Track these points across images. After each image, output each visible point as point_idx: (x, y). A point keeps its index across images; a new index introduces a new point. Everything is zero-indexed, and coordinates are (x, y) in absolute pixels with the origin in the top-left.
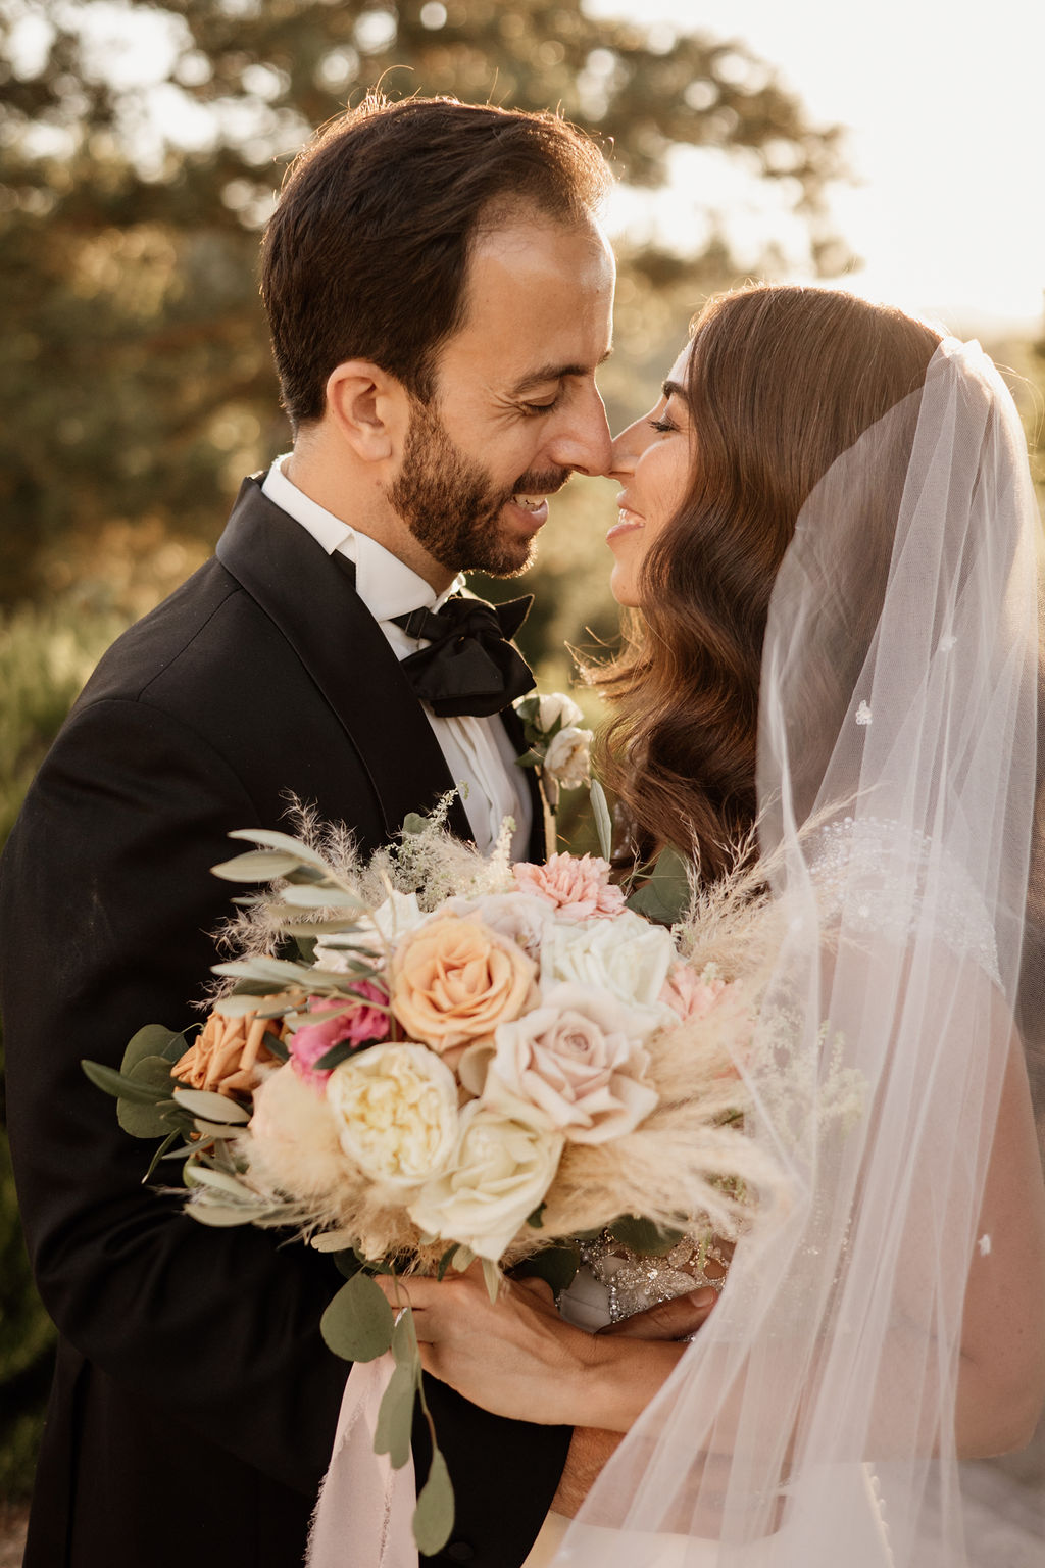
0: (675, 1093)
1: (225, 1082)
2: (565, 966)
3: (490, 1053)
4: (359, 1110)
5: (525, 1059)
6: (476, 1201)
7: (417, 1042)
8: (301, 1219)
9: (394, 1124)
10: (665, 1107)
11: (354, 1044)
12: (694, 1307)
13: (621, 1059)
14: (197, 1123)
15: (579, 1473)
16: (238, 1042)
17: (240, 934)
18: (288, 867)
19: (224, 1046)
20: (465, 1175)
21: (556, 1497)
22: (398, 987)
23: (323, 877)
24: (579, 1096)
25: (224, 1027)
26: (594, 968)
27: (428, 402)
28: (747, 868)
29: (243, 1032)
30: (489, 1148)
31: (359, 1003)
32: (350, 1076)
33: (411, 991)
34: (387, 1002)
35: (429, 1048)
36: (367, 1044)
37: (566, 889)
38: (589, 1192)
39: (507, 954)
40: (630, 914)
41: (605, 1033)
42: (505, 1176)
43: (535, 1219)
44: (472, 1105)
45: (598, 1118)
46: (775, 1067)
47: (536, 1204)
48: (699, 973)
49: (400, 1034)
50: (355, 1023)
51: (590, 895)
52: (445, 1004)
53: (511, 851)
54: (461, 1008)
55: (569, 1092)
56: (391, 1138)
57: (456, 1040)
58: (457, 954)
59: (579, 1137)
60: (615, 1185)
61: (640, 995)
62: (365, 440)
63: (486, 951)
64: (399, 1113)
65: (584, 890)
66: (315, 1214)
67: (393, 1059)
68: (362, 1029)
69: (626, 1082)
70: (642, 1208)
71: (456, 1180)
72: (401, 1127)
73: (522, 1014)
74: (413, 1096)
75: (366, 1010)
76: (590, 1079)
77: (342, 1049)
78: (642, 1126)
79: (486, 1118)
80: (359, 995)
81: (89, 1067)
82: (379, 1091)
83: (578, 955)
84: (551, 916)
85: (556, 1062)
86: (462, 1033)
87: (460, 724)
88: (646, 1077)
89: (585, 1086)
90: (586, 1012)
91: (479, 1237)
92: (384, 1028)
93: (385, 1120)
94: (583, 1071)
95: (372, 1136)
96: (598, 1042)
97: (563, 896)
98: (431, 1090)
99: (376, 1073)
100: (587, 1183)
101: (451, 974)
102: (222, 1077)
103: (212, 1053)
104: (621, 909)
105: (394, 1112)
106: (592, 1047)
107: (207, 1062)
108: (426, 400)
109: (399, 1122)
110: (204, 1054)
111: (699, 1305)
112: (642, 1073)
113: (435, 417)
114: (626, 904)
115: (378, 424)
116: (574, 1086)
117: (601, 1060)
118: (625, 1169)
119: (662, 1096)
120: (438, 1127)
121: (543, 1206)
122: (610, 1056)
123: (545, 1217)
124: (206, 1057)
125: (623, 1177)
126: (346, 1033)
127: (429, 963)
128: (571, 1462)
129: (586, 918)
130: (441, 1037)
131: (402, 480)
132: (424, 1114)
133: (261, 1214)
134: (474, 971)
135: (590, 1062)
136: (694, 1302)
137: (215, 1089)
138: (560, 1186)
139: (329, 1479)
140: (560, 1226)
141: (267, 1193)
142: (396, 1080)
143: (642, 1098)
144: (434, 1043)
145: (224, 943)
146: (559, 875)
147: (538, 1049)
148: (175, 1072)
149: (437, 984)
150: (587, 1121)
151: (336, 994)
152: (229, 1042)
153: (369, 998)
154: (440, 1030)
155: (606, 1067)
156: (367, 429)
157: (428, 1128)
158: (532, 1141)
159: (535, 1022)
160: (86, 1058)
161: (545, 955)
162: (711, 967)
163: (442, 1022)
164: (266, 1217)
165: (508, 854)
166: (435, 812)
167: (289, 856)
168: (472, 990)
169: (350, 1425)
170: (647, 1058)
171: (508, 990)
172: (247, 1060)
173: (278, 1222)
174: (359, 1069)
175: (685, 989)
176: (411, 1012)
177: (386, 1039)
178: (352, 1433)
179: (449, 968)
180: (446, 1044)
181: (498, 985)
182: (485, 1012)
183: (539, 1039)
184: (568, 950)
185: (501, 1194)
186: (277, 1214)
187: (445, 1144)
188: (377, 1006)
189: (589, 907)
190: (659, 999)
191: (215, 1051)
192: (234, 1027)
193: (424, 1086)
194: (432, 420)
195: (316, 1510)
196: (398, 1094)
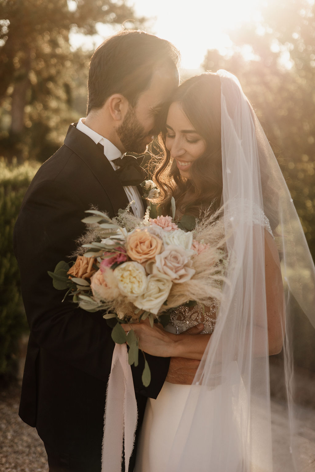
0: (199, 270)
1: (84, 275)
2: (168, 241)
3: (153, 263)
4: (121, 279)
5: (163, 263)
6: (151, 300)
7: (135, 261)
8: (106, 307)
9: (130, 282)
10: (197, 273)
11: (118, 263)
12: (198, 329)
13: (186, 262)
14: (77, 286)
15: (172, 371)
16: (86, 266)
17: (82, 241)
18: (99, 219)
19: (83, 267)
20: (149, 293)
21: (167, 377)
22: (129, 248)
23: (109, 221)
24: (176, 272)
25: (83, 262)
26: (176, 242)
27: (134, 107)
28: (208, 217)
29: (88, 263)
30: (154, 286)
31: (119, 252)
32: (119, 270)
33: (132, 249)
34: (126, 252)
35: (138, 263)
36: (122, 263)
37: (164, 224)
38: (179, 296)
39: (155, 239)
40: (180, 229)
41: (182, 256)
42: (156, 294)
43: (165, 303)
44: (149, 276)
45: (181, 277)
46: (219, 263)
47: (165, 300)
48: (199, 242)
49: (129, 259)
50: (118, 258)
51: (170, 225)
52: (141, 252)
53: (149, 215)
54: (145, 252)
55: (174, 270)
56: (130, 285)
57: (144, 260)
58: (142, 240)
59: (177, 282)
60: (187, 293)
61: (186, 247)
62: (115, 115)
63: (150, 238)
64: (131, 279)
65: (168, 224)
66: (111, 306)
67: (129, 266)
68: (121, 259)
69: (187, 268)
70: (194, 298)
71: (145, 296)
72: (132, 282)
73: (160, 253)
74: (134, 275)
75: (120, 254)
76: (179, 267)
77: (115, 264)
78: (192, 278)
79: (153, 279)
80: (119, 251)
81: (49, 272)
82: (126, 274)
83: (171, 239)
84: (163, 230)
85: (171, 263)
86: (146, 258)
87: (128, 188)
88: (192, 266)
89: (178, 269)
90: (176, 251)
91: (152, 309)
92: (125, 259)
93: (128, 281)
94: (177, 265)
95: (125, 285)
96: (180, 258)
97: (163, 226)
98: (140, 272)
99: (124, 269)
100: (178, 294)
101: (141, 244)
102: (83, 274)
103: (80, 268)
104: (177, 228)
105: (130, 279)
106: (179, 259)
107: (78, 271)
108: (133, 107)
109: (131, 281)
110: (77, 269)
111: (199, 328)
112: (191, 265)
113: (135, 111)
114: (178, 227)
115: (119, 111)
116: (175, 269)
117: (181, 262)
118: (189, 289)
119: (196, 271)
120: (142, 282)
121: (166, 301)
122: (183, 262)
123: (167, 303)
124: (78, 270)
125: (188, 291)
126: (116, 260)
127: (136, 242)
128: (170, 368)
129: (170, 231)
130: (141, 260)
131: (122, 126)
132: (138, 279)
133: (97, 306)
134: (147, 243)
135: (178, 263)
136: (198, 327)
137: (81, 277)
138: (171, 295)
139: (111, 375)
140: (172, 305)
141: (98, 301)
142: (130, 271)
143: (192, 272)
144: (139, 261)
145: (78, 243)
146: (161, 221)
147: (166, 261)
148: (69, 273)
149: (139, 247)
150: (178, 277)
151: (113, 251)
152: (84, 265)
153: (121, 251)
154: (141, 258)
155: (183, 264)
156: (116, 112)
157: (139, 282)
158: (164, 285)
159: (165, 254)
160: (48, 271)
161: (164, 238)
162: (203, 241)
163: (141, 256)
164: (99, 307)
165: (149, 216)
166: (127, 208)
167: (99, 216)
168: (148, 248)
169: (115, 361)
170: (192, 262)
171: (156, 247)
172: (89, 271)
173: (101, 309)
174: (121, 268)
175: (197, 246)
176: (133, 254)
177: (126, 261)
178: (116, 363)
179: (141, 243)
180: (142, 261)
181: (153, 247)
182: (151, 253)
183: (166, 258)
184: (169, 238)
185: (156, 298)
186: (101, 306)
187: (144, 286)
188: (123, 253)
189: (170, 228)
190: (191, 249)
191: (81, 268)
192: (85, 262)
193: (138, 272)
194: (133, 112)
195: (108, 383)
196: (131, 275)
